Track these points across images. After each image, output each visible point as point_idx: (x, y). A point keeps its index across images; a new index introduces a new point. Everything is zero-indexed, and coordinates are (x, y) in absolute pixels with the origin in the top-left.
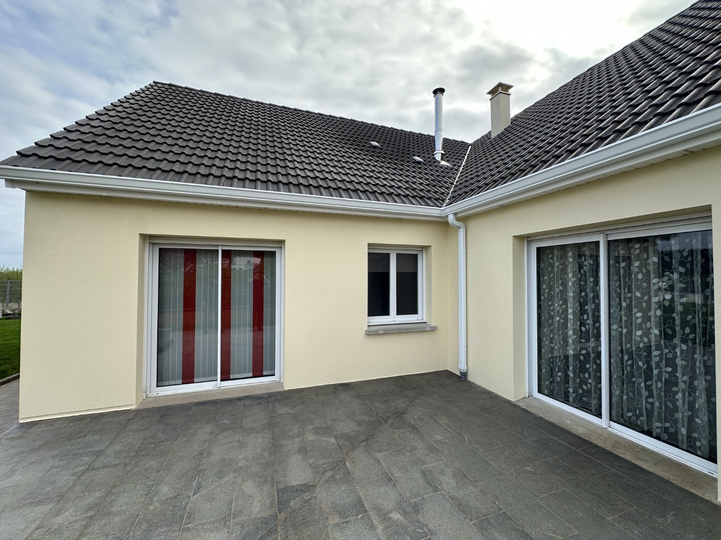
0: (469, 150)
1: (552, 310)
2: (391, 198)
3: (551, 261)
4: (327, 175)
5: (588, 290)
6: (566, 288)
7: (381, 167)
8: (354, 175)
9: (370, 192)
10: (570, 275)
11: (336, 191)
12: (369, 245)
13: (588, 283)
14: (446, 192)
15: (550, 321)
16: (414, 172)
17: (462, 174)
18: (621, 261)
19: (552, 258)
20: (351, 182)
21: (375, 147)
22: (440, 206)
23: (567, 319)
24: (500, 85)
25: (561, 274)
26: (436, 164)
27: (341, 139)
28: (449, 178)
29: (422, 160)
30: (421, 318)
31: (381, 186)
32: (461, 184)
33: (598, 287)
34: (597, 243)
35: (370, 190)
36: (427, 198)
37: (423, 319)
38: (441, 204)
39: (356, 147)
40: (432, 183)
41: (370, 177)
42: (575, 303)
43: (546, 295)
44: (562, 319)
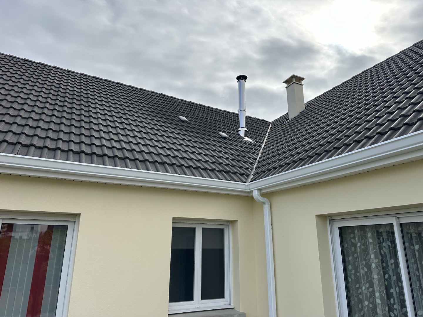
0: (270, 128)
1: (360, 294)
2: (198, 172)
3: (353, 241)
4: (134, 147)
5: (391, 272)
6: (371, 269)
7: (189, 141)
8: (162, 148)
9: (177, 166)
10: (372, 256)
11: (143, 163)
12: (174, 219)
13: (390, 265)
14: (250, 167)
15: (360, 306)
16: (220, 147)
17: (265, 151)
18: (414, 244)
19: (354, 238)
20: (159, 154)
21: (183, 121)
22: (245, 181)
23: (376, 303)
24: (293, 76)
25: (364, 255)
26: (240, 140)
27: (150, 112)
28: (253, 153)
29: (227, 136)
30: (227, 303)
31: (188, 159)
32: (264, 160)
33: (399, 269)
34: (391, 225)
35: (177, 164)
36: (232, 173)
37: (230, 304)
38: (246, 179)
39: (165, 120)
40: (237, 158)
41: (178, 150)
42: (381, 286)
43: (353, 277)
44: (371, 303)
